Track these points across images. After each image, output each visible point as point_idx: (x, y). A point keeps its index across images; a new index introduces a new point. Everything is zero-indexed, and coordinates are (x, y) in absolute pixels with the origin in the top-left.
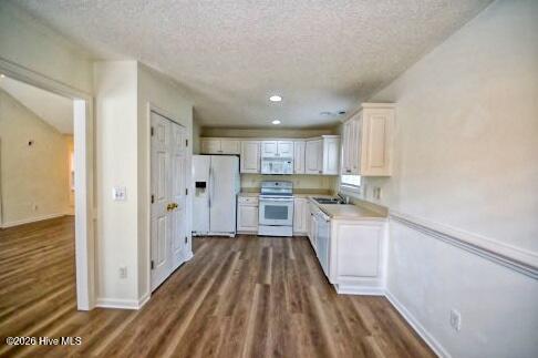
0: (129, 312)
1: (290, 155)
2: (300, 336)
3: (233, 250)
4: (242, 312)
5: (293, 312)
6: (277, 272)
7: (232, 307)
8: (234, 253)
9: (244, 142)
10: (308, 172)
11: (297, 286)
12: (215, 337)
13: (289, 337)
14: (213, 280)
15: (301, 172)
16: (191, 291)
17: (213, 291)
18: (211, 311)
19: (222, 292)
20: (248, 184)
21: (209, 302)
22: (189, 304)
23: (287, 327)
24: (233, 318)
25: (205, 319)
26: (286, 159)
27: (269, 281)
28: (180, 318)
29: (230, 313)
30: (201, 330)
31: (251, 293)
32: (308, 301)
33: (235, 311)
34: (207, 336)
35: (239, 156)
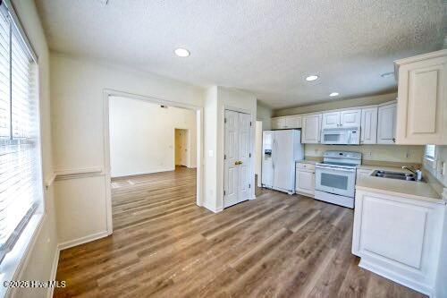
0: (212, 212)
1: (357, 125)
2: (289, 269)
3: (284, 202)
4: (261, 237)
5: (298, 254)
6: (309, 227)
7: (258, 232)
8: (283, 205)
9: (305, 118)
10: (381, 142)
11: (317, 243)
12: (238, 240)
13: (280, 264)
14: (257, 214)
15: (373, 142)
16: (242, 215)
17: (253, 219)
18: (245, 228)
19: (257, 222)
20: (311, 153)
21: (247, 224)
22: (238, 220)
23: (284, 259)
24: (254, 237)
25: (240, 230)
26: (350, 129)
27: (295, 230)
28: (229, 224)
29: (254, 233)
30: (234, 233)
31: (275, 231)
32: (318, 255)
33: (258, 234)
34: (235, 237)
35: (300, 129)
